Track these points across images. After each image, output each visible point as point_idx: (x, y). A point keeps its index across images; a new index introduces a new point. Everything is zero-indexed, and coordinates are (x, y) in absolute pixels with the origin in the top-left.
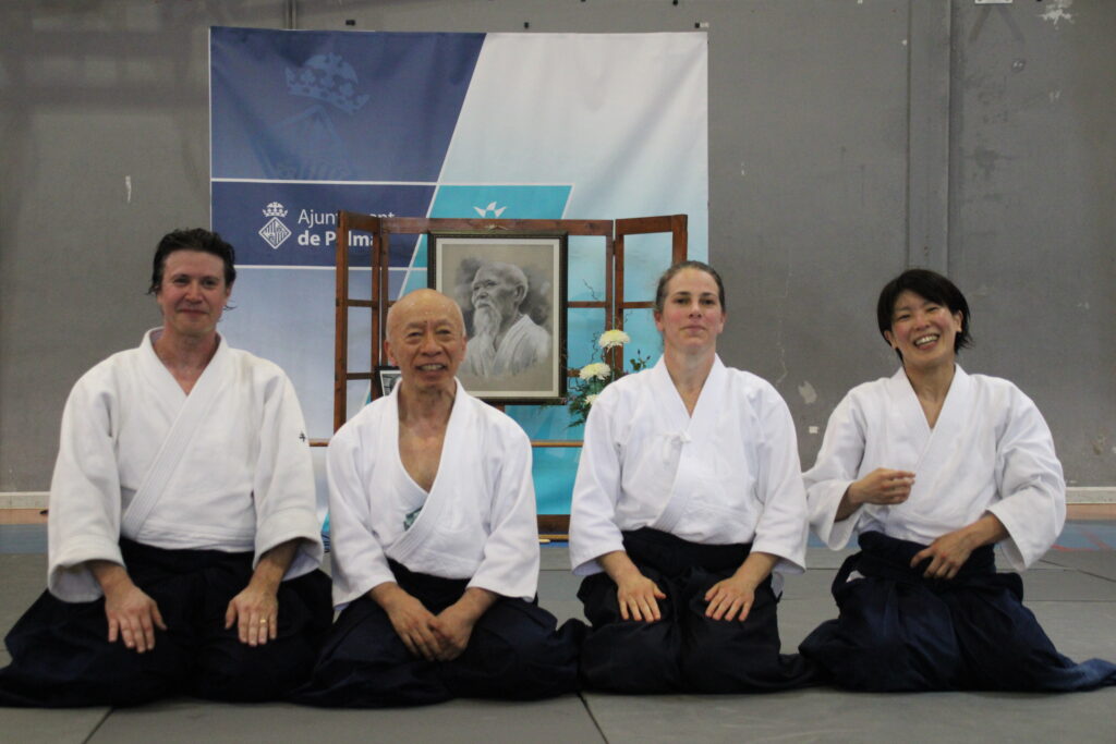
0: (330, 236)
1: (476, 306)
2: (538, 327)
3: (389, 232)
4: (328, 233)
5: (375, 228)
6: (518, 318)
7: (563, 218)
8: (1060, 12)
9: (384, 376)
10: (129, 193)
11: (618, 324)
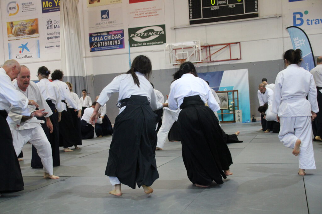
2: (226, 102)
11: (234, 101)
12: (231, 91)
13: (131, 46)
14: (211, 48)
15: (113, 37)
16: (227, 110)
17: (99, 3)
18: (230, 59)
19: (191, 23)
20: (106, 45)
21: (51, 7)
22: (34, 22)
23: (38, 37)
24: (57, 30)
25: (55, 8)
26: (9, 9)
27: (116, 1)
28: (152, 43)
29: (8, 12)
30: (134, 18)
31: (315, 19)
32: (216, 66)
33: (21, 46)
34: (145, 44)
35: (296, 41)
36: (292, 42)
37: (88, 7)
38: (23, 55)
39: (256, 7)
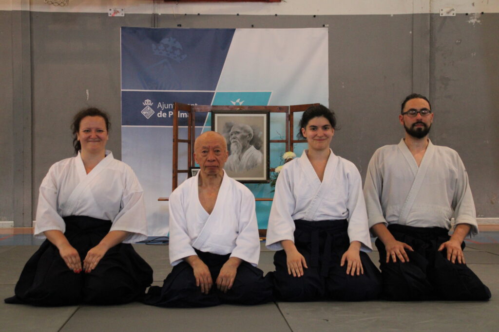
0: (171, 113)
1: (232, 142)
2: (258, 151)
3: (195, 111)
4: (170, 112)
5: (189, 110)
6: (249, 147)
7: (268, 105)
8: (475, 20)
9: (193, 171)
10: (88, 96)
12: (280, 109)
32: (186, 16)
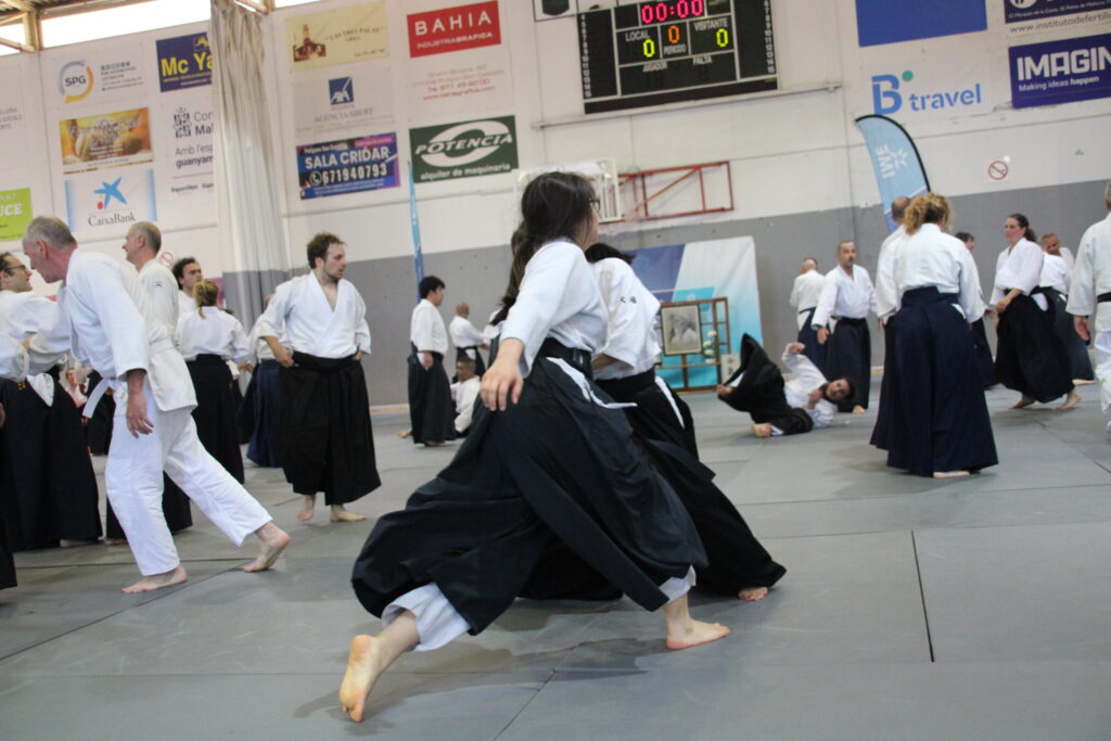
2: (693, 331)
6: (687, 330)
11: (716, 329)
12: (707, 301)
13: (417, 179)
14: (648, 181)
15: (366, 155)
16: (699, 358)
17: (322, 59)
18: (700, 208)
19: (590, 109)
20: (346, 179)
21: (186, 74)
22: (136, 118)
23: (151, 161)
24: (203, 139)
25: (198, 75)
26: (64, 83)
27: (373, 52)
28: (480, 170)
29: (63, 91)
30: (426, 98)
31: (932, 94)
32: (663, 229)
33: (102, 187)
34: (460, 172)
35: (881, 156)
36: (872, 158)
37: (291, 72)
38: (107, 214)
39: (770, 62)
